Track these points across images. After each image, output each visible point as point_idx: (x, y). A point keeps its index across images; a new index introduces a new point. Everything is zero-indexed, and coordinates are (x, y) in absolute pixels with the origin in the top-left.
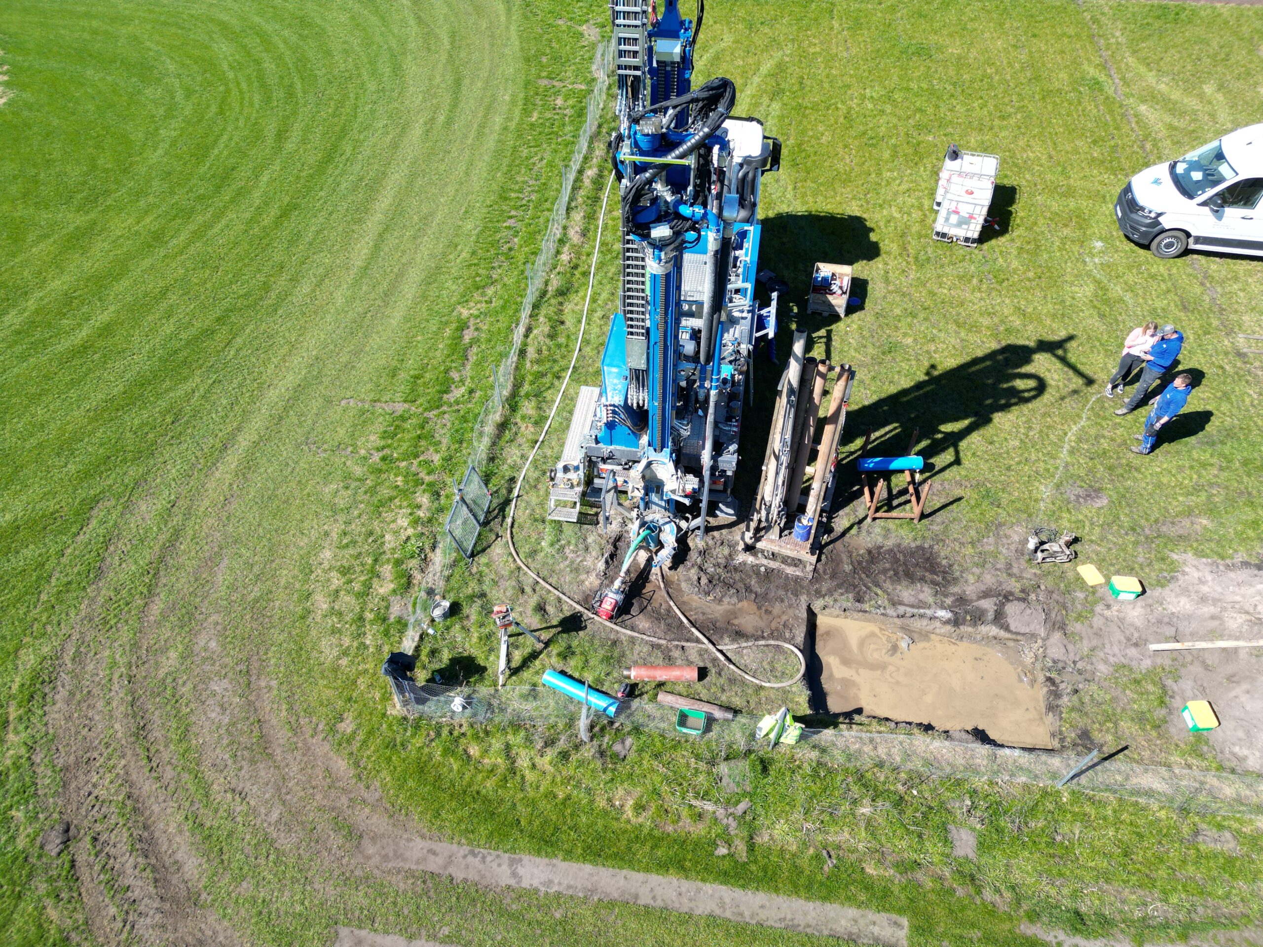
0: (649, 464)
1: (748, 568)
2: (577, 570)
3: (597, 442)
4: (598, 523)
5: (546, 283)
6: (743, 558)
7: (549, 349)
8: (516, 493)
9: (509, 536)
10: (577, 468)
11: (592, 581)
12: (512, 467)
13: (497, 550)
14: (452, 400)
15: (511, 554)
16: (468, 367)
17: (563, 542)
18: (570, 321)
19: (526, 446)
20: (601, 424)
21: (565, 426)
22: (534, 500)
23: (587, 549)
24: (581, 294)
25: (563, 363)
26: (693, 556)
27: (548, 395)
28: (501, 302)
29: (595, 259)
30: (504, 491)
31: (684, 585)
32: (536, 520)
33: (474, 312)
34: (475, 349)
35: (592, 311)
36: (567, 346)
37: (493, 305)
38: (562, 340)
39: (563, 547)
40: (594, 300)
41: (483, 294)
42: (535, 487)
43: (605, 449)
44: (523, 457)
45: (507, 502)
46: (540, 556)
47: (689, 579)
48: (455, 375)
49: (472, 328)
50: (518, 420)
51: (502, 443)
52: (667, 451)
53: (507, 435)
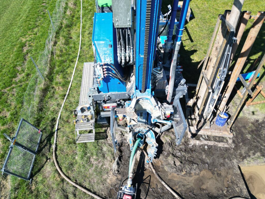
0: (138, 101)
1: (197, 148)
2: (100, 173)
3: (99, 92)
4: (107, 137)
5: (61, 24)
6: (193, 142)
7: (66, 50)
8: (56, 128)
9: (54, 158)
10: (89, 108)
11: (111, 179)
12: (53, 112)
13: (48, 168)
14: (18, 81)
15: (57, 170)
16: (26, 63)
17: (88, 155)
18: (74, 37)
19: (59, 99)
20: (100, 79)
21: (79, 85)
22: (68, 130)
23: (104, 156)
24: (78, 25)
25: (74, 55)
26: (166, 147)
27: (68, 71)
28: (41, 33)
29: (81, 12)
30: (49, 128)
31: (166, 168)
32: (70, 143)
33: (28, 39)
34: (29, 55)
35: (83, 32)
36: (74, 47)
37: (38, 35)
38: (72, 45)
39: (89, 158)
40: (84, 27)
41: (32, 31)
42: (67, 121)
43: (105, 95)
44: (59, 105)
45: (52, 134)
46: (76, 167)
47: (169, 164)
48: (19, 68)
49: (27, 46)
50: (54, 86)
51: (46, 99)
52: (149, 90)
53: (49, 94)
